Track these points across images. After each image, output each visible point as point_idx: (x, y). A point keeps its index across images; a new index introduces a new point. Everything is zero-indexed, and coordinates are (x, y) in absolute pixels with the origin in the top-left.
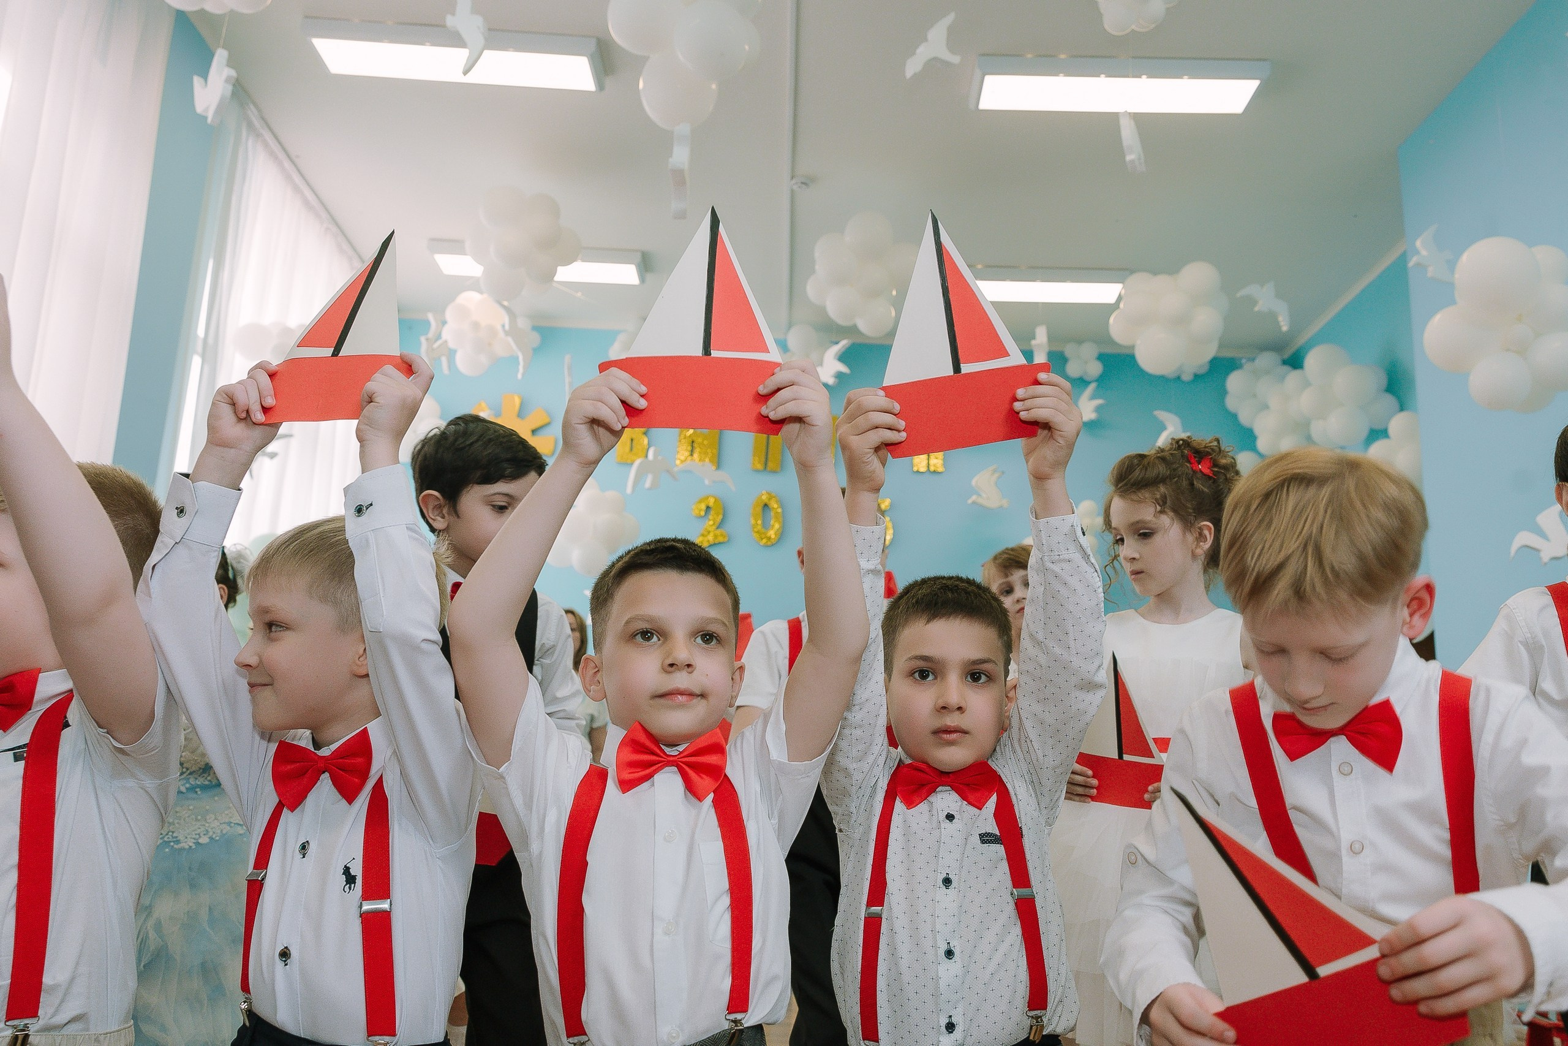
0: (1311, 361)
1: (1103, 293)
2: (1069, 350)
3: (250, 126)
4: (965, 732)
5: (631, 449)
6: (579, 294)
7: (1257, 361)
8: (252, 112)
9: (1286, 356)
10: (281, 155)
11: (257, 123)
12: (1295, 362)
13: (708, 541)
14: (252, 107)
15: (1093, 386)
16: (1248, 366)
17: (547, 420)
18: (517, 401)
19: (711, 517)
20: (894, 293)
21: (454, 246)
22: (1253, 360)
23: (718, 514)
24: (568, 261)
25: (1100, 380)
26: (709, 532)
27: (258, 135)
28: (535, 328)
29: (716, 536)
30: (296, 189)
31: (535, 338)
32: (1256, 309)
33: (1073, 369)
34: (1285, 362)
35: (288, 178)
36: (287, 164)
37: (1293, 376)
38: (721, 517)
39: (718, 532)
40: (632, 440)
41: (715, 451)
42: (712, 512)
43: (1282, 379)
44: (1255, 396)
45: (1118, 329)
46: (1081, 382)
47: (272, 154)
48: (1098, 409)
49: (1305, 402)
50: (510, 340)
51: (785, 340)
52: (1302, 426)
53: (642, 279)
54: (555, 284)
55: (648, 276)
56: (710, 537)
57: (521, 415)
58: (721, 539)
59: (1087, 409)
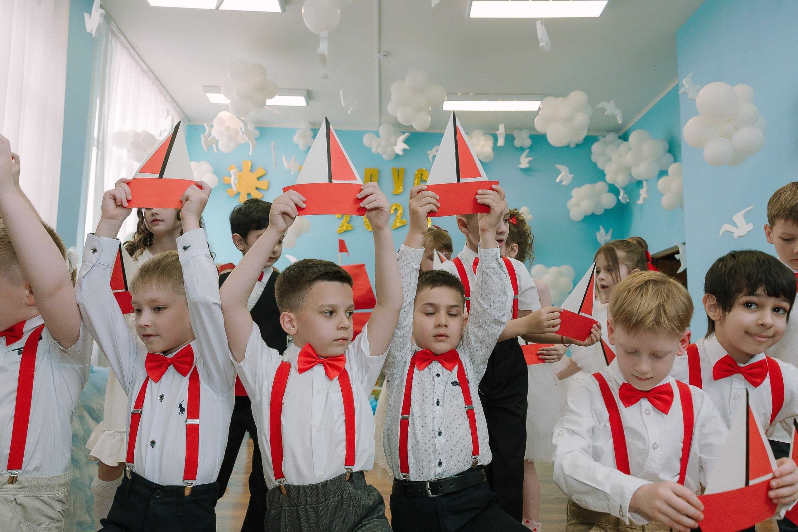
1: (532, 106)
2: (516, 134)
3: (113, 32)
4: (447, 336)
6: (277, 112)
7: (606, 137)
8: (113, 26)
9: (621, 134)
10: (129, 46)
11: (116, 31)
12: (625, 137)
13: (344, 230)
14: (113, 23)
15: (527, 151)
16: (602, 140)
17: (264, 173)
18: (250, 164)
19: (344, 218)
20: (430, 109)
21: (215, 89)
22: (605, 136)
23: (348, 217)
24: (271, 96)
26: (344, 225)
27: (117, 37)
28: (257, 128)
29: (347, 227)
30: (137, 63)
31: (257, 133)
32: (606, 114)
33: (517, 143)
34: (620, 138)
35: (133, 58)
36: (132, 51)
37: (624, 144)
38: (349, 219)
39: (348, 225)
43: (619, 145)
44: (605, 154)
45: (539, 125)
46: (522, 149)
47: (124, 46)
48: (529, 162)
49: (629, 158)
50: (245, 136)
51: (378, 131)
52: (627, 169)
53: (308, 103)
54: (266, 107)
55: (311, 102)
56: (345, 228)
57: (251, 170)
58: (349, 228)
59: (524, 162)
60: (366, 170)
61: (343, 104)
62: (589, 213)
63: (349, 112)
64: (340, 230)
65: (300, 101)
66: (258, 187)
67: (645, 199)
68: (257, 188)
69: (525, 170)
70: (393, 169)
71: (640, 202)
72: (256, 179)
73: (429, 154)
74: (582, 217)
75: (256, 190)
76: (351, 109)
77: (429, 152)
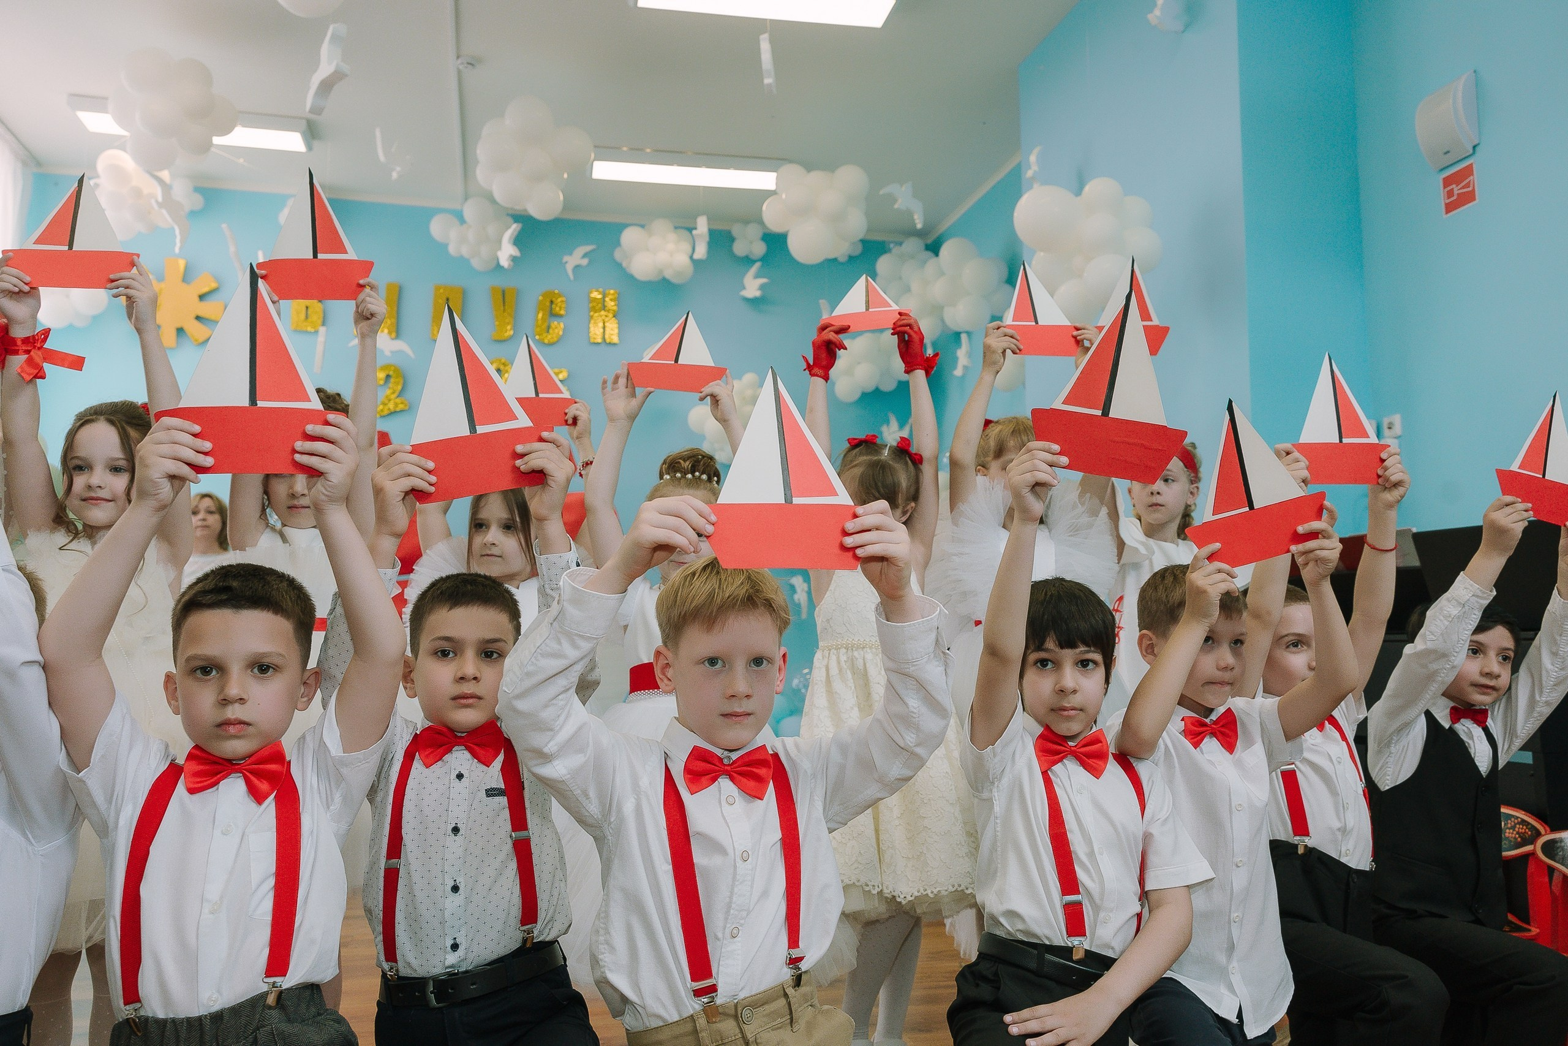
0: (945, 250)
1: (762, 180)
2: (736, 230)
4: (480, 698)
5: (307, 317)
6: (241, 160)
7: (904, 245)
9: (929, 241)
12: (934, 248)
13: (389, 409)
15: (758, 265)
16: (896, 250)
17: (214, 285)
18: (182, 263)
19: (391, 385)
21: (95, 103)
22: (901, 244)
23: (397, 383)
24: (226, 130)
25: (764, 259)
26: (390, 400)
28: (198, 190)
29: (396, 405)
31: (198, 201)
32: (896, 206)
33: (740, 248)
34: (928, 248)
37: (932, 262)
38: (400, 387)
39: (398, 400)
40: (307, 307)
41: (394, 320)
42: (392, 380)
43: (924, 262)
44: (900, 278)
46: (748, 261)
48: (762, 287)
49: (938, 290)
50: (164, 212)
51: (462, 211)
52: (937, 310)
53: (309, 147)
54: (213, 149)
55: (316, 144)
56: (391, 406)
57: (186, 278)
58: (401, 407)
59: (752, 286)
60: (437, 288)
61: (382, 158)
62: (870, 388)
63: (395, 175)
64: (382, 411)
65: (292, 141)
66: (200, 314)
67: (965, 368)
68: (198, 318)
69: (753, 302)
70: (494, 290)
71: (958, 372)
72: (197, 299)
73: (566, 262)
74: (857, 396)
75: (196, 323)
76: (398, 169)
77: (566, 258)
